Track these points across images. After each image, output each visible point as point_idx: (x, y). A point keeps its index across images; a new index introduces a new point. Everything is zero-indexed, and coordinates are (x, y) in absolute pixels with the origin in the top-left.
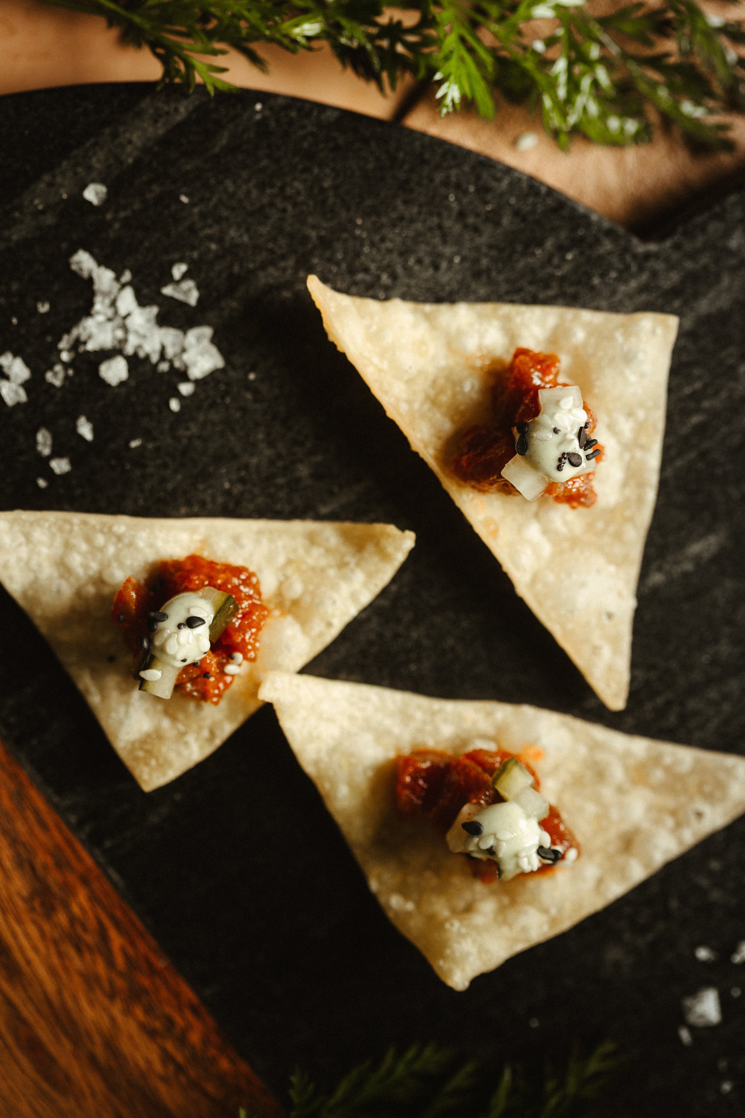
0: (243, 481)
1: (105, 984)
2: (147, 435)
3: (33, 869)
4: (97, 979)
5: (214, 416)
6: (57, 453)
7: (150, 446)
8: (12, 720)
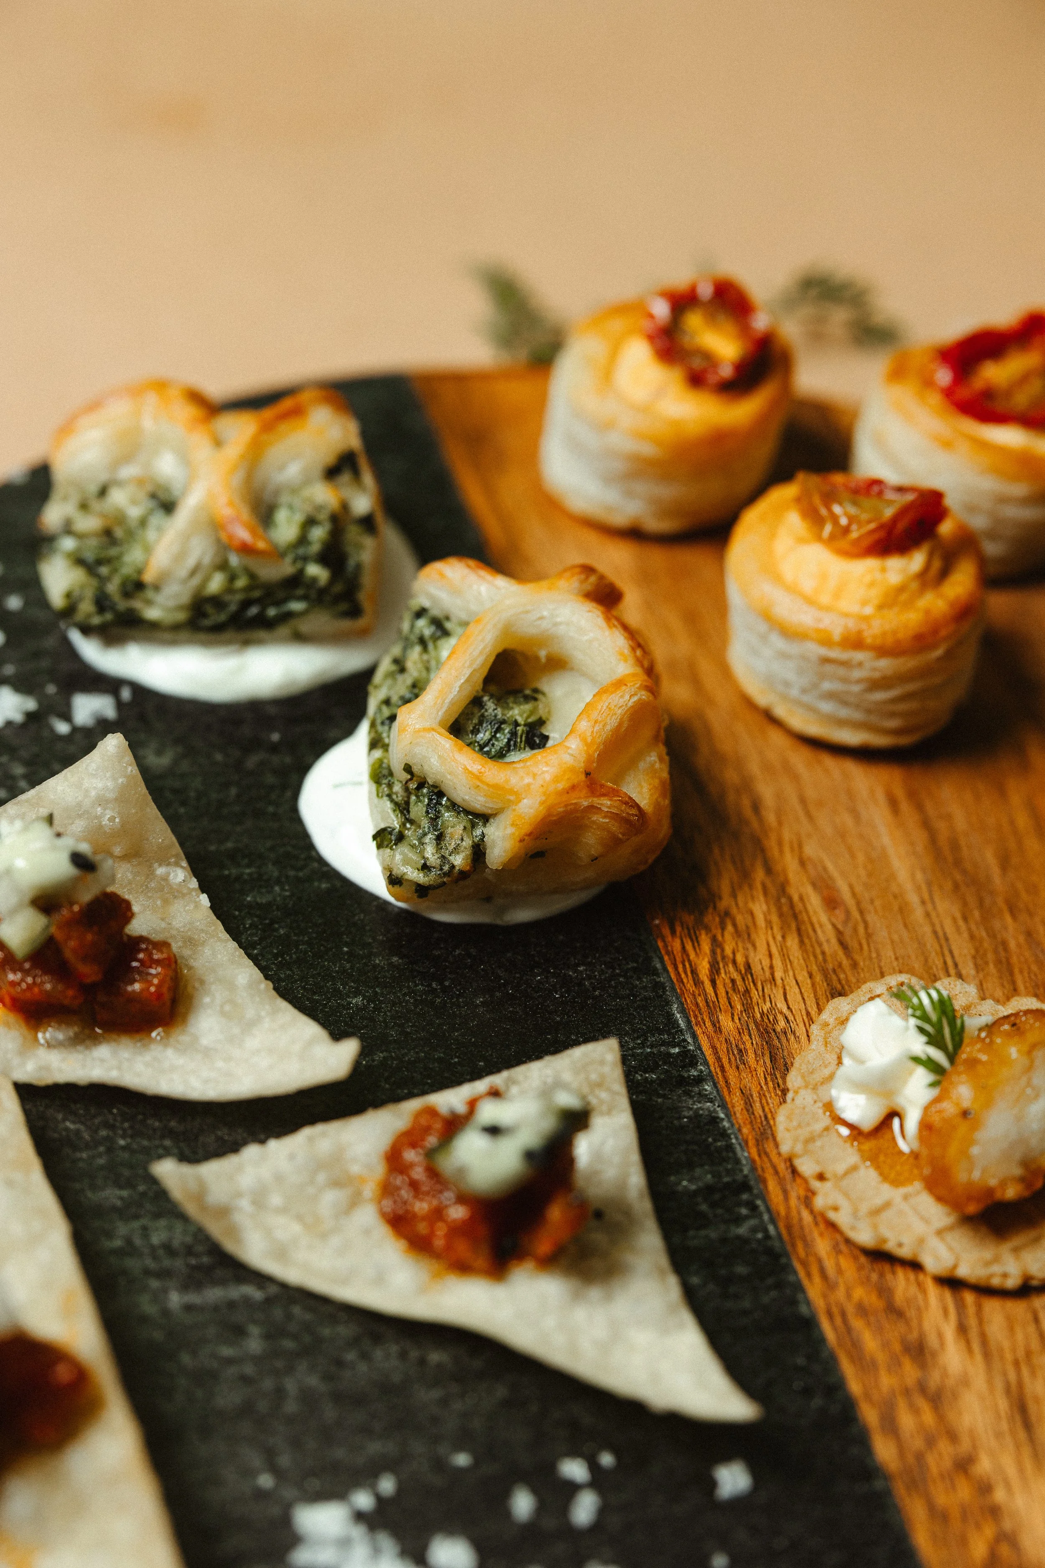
0: (340, 1363)
1: (730, 928)
2: (440, 1465)
3: (773, 1059)
4: (737, 933)
5: (339, 1453)
6: (572, 1489)
7: (442, 1450)
8: (744, 1211)
